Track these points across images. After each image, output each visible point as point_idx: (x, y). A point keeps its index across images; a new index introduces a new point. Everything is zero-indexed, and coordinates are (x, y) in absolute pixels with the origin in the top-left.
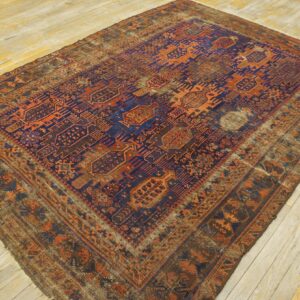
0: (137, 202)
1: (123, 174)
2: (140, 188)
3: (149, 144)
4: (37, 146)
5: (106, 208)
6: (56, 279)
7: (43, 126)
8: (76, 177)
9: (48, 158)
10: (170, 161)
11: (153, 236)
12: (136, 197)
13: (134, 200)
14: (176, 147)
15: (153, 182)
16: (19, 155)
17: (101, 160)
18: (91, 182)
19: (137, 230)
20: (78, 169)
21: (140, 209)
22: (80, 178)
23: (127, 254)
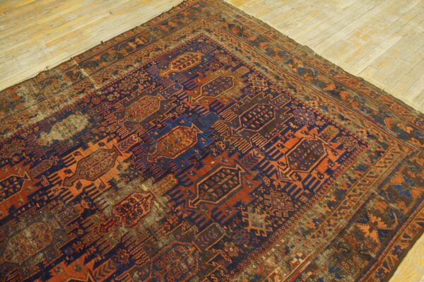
0: (197, 55)
1: (204, 76)
2: (192, 65)
3: (176, 102)
4: (293, 107)
5: (221, 53)
6: (250, 23)
7: (295, 130)
8: (246, 75)
9: (277, 94)
10: (160, 84)
11: (190, 38)
12: (197, 59)
13: (198, 57)
14: (149, 97)
15: (180, 68)
16: (307, 98)
17: (225, 89)
18: (233, 70)
19: (199, 41)
20: (246, 81)
21: (195, 51)
22: (243, 74)
23: (208, 31)
